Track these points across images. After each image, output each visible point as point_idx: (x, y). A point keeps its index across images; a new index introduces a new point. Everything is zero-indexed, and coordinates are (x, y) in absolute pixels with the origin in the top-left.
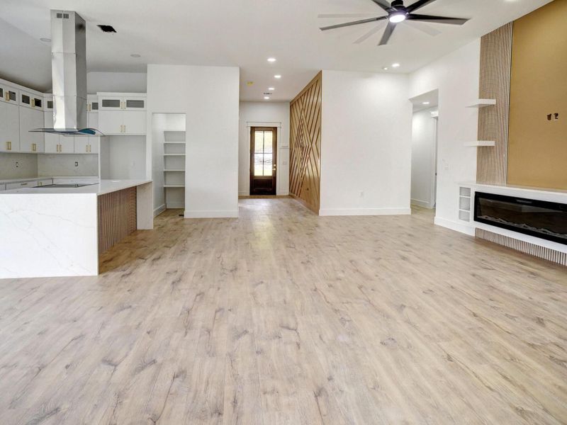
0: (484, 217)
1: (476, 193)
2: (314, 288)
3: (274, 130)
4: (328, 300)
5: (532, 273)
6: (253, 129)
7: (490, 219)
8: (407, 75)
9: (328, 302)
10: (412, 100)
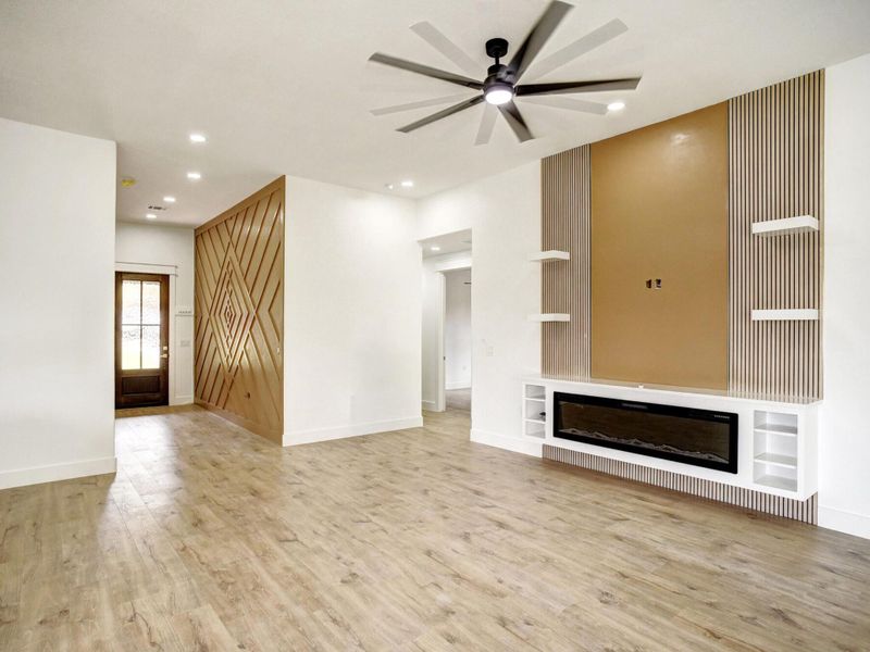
0: (569, 431)
1: (556, 394)
2: (181, 546)
3: (164, 280)
4: (203, 559)
5: (671, 516)
6: (120, 277)
7: (580, 433)
8: (416, 201)
9: (203, 563)
10: (423, 242)
